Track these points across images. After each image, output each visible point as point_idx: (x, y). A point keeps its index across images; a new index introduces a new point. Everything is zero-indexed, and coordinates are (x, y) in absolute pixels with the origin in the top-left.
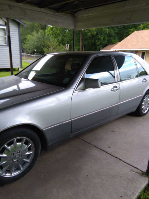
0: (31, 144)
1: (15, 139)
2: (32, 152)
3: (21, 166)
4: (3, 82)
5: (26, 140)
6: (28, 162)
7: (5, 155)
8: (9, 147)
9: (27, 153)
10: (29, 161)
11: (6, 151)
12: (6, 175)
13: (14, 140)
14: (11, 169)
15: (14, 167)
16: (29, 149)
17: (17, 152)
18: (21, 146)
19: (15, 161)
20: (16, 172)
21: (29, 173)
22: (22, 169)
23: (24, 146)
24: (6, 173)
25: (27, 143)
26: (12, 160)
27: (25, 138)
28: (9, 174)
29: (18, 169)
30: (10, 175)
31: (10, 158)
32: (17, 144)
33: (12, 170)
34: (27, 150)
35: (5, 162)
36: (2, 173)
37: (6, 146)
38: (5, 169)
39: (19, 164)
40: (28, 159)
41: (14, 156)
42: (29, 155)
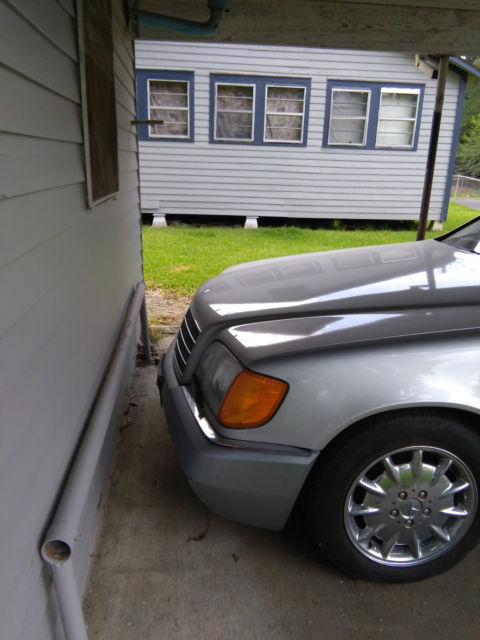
0: (467, 485)
1: (421, 449)
2: (465, 513)
3: (418, 541)
4: (378, 261)
5: (453, 465)
6: (444, 541)
7: (378, 489)
8: (397, 468)
9: (449, 511)
10: (448, 538)
11: (384, 476)
12: (371, 551)
13: (417, 450)
14: (387, 540)
15: (396, 536)
16: (458, 499)
17: (417, 492)
18: (435, 480)
19: (406, 521)
20: (398, 556)
21: (439, 579)
22: (420, 554)
23: (444, 482)
24: (370, 546)
25: (454, 475)
26: (398, 513)
27: (452, 458)
28: (377, 551)
29: (408, 549)
30: (380, 555)
31: (394, 503)
32: (421, 468)
33: (389, 543)
34: (452, 499)
35: (375, 510)
36: (361, 541)
37: (387, 459)
38: (369, 531)
39: (416, 536)
40: (448, 529)
41: (407, 501)
42: (452, 519)
